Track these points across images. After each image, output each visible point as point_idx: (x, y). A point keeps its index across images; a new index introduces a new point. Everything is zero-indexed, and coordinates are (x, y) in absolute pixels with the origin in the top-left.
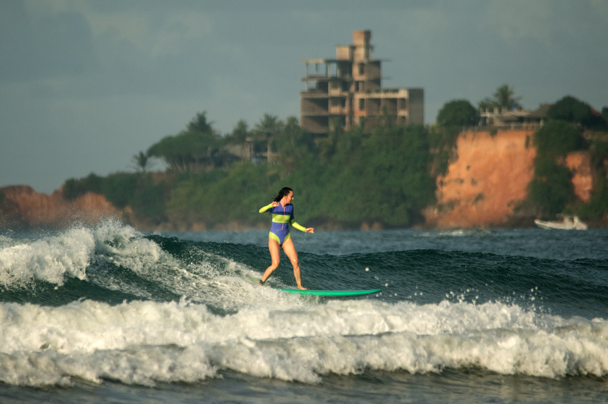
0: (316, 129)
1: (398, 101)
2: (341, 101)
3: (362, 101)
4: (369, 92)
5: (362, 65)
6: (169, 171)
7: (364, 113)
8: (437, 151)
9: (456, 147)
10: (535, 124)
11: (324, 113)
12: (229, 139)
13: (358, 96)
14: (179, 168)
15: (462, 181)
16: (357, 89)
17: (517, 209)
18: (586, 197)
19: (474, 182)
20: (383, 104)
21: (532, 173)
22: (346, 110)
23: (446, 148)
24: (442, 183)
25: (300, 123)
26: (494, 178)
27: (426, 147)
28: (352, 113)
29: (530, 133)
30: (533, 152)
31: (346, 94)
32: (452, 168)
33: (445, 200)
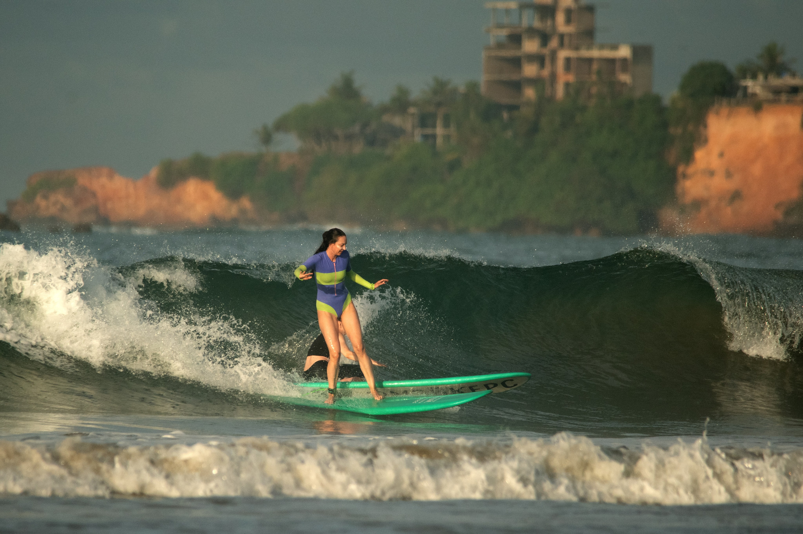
0: (504, 98)
1: (618, 63)
2: (540, 60)
3: (568, 60)
4: (577, 48)
5: (569, 12)
6: (302, 151)
7: (571, 78)
8: (679, 131)
9: (705, 126)
11: (514, 77)
12: (384, 110)
13: (563, 54)
14: (317, 148)
15: (711, 173)
16: (562, 44)
17: (787, 213)
19: (729, 175)
20: (595, 67)
22: (546, 72)
23: (691, 128)
24: (685, 176)
25: (483, 89)
26: (757, 169)
27: (665, 125)
28: (553, 77)
31: (546, 51)
32: (699, 154)
33: (688, 199)
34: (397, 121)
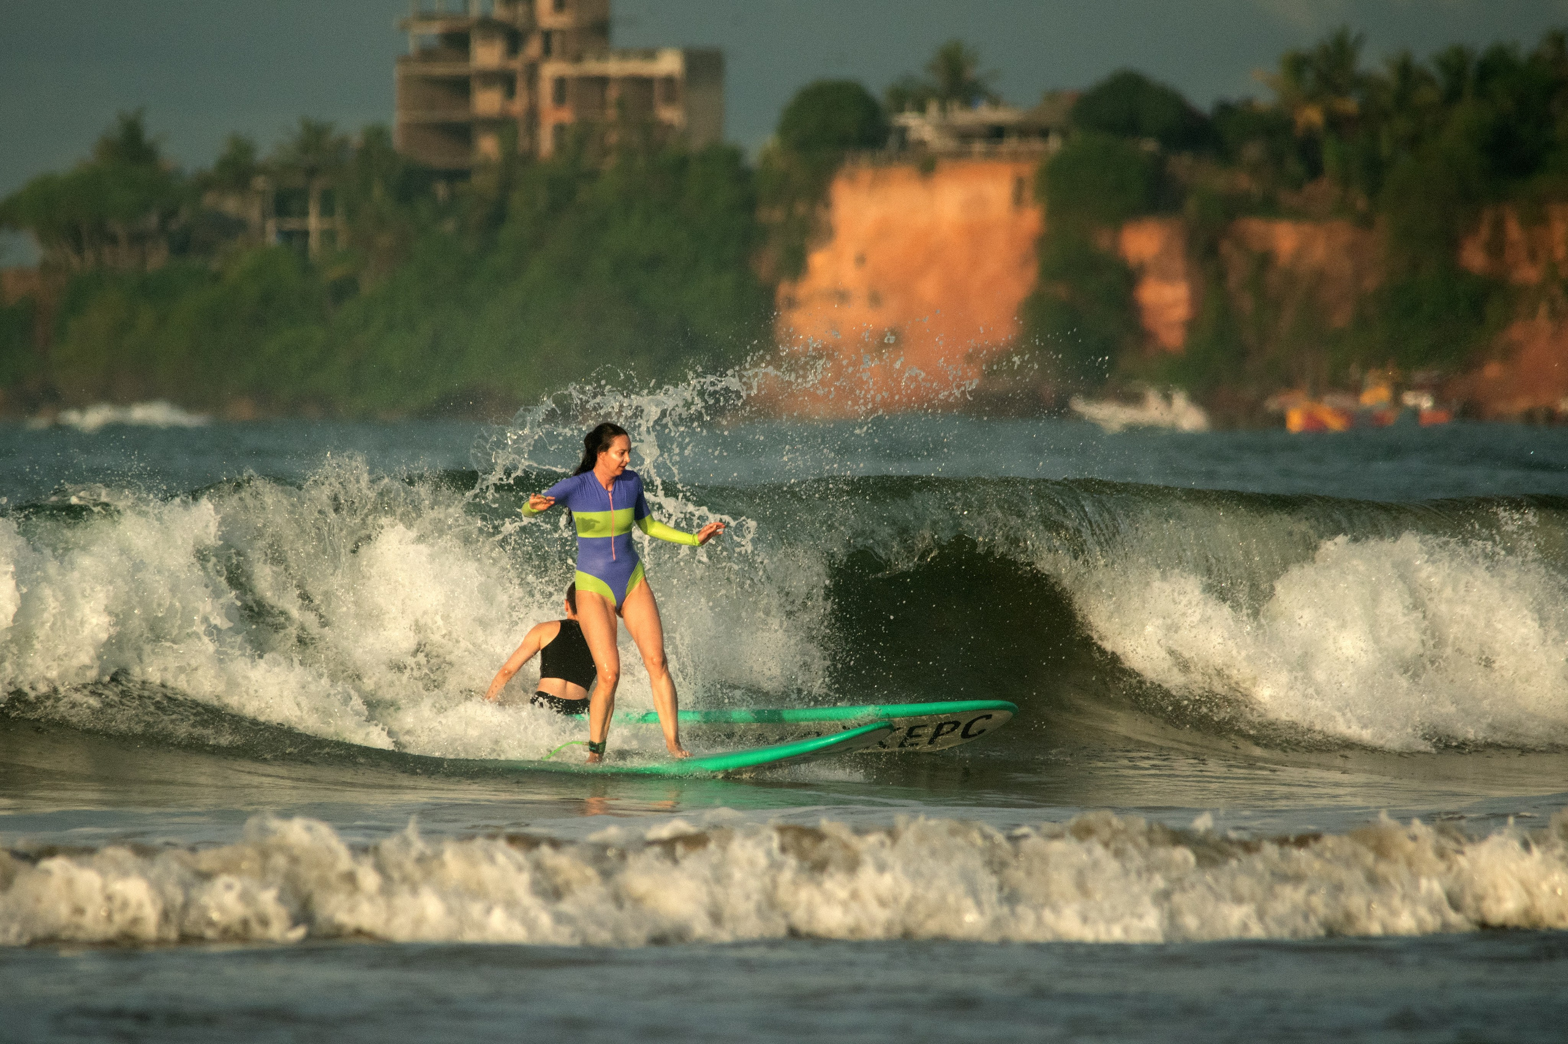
0: (438, 156)
1: (656, 86)
2: (505, 81)
3: (561, 84)
4: (577, 58)
6: (45, 267)
7: (566, 115)
8: (779, 215)
9: (828, 205)
10: (1036, 145)
11: (458, 115)
12: (205, 184)
13: (551, 70)
14: (75, 261)
15: (843, 297)
16: (547, 51)
17: (990, 374)
18: (1173, 338)
19: (875, 299)
20: (613, 93)
21: (1031, 274)
22: (518, 106)
23: (801, 209)
24: (791, 302)
25: (397, 141)
26: (929, 288)
27: (749, 204)
28: (533, 114)
29: (1028, 170)
30: (1032, 219)
31: (517, 64)
32: (819, 260)
34: (231, 205)
